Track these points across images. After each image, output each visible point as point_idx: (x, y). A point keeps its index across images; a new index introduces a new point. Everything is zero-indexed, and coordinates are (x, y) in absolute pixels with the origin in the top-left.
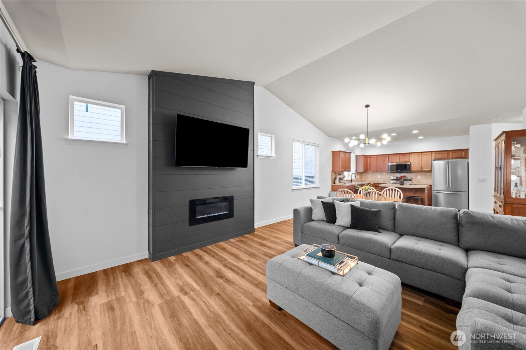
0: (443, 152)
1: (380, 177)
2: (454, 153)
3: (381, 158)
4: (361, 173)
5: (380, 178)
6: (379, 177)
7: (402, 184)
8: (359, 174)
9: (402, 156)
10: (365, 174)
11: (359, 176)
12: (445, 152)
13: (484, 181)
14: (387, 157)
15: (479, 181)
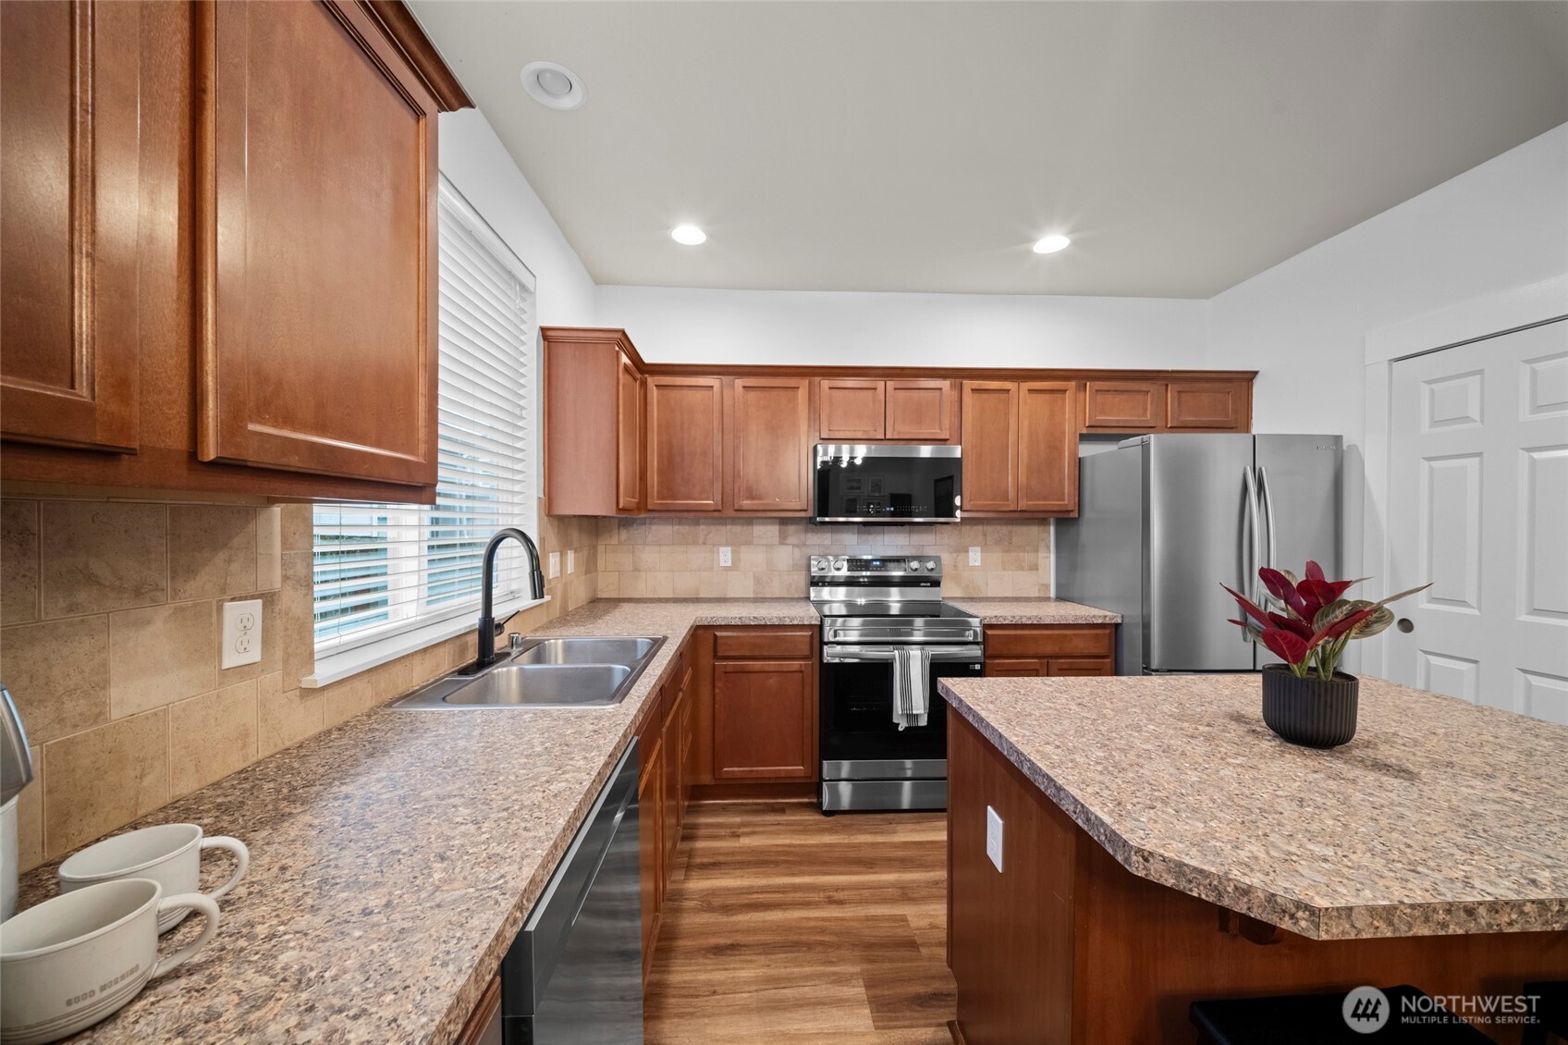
0: (1138, 384)
1: (736, 560)
3: (752, 395)
4: (593, 526)
5: (735, 566)
6: (725, 556)
8: (574, 534)
9: (900, 393)
10: (624, 534)
11: (571, 556)
12: (1143, 386)
14: (802, 394)
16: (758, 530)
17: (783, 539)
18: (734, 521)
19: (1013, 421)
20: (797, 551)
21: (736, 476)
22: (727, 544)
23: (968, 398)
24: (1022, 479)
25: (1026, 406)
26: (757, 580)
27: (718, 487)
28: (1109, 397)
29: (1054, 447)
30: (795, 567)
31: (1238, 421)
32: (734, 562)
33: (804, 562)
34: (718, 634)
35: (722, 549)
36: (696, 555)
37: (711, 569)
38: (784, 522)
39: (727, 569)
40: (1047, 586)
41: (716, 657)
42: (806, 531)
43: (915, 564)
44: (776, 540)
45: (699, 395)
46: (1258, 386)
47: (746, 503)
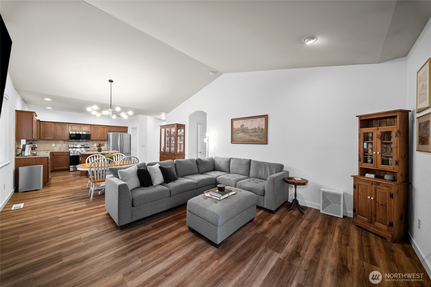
0: (114, 127)
2: (120, 129)
7: (100, 151)
9: (83, 127)
12: (115, 127)
13: (144, 146)
14: (67, 126)
15: (142, 146)
16: (60, 142)
17: (64, 143)
18: (55, 140)
19: (98, 130)
20: (67, 144)
21: (56, 135)
22: (54, 143)
23: (92, 127)
24: (100, 136)
25: (100, 129)
26: (60, 148)
27: (53, 136)
28: (111, 128)
29: (104, 133)
30: (66, 146)
31: (126, 132)
32: (55, 146)
33: (68, 146)
34: (54, 153)
35: (53, 144)
36: (48, 145)
37: (51, 147)
38: (64, 141)
39: (54, 147)
40: (106, 148)
41: (53, 156)
42: (68, 142)
43: (86, 146)
44: (63, 143)
45: (50, 125)
46: (128, 128)
47: (58, 138)
